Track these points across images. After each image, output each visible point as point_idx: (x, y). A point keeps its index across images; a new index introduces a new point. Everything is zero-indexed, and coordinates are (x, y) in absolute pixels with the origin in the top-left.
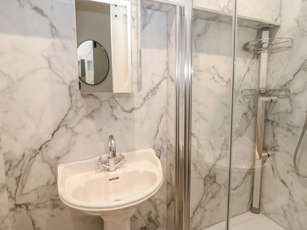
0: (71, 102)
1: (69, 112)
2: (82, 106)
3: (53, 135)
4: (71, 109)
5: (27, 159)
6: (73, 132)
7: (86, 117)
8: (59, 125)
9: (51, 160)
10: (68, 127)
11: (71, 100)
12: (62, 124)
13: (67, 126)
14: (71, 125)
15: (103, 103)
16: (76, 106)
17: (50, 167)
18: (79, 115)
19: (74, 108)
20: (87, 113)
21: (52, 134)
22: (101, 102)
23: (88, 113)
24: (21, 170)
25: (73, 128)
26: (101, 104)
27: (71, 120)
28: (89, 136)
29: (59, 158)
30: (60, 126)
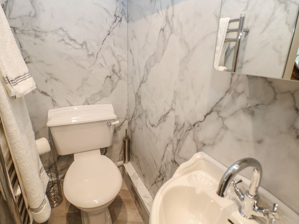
0: (231, 83)
1: (225, 95)
2: (243, 93)
3: (205, 117)
4: (228, 93)
5: (185, 129)
6: (223, 124)
7: (244, 111)
8: (213, 108)
9: (199, 142)
10: (220, 115)
11: (231, 80)
12: (215, 108)
13: (219, 113)
14: (223, 114)
15: (278, 97)
16: (235, 90)
17: (197, 148)
18: (235, 104)
19: (233, 91)
20: (247, 104)
21: (205, 115)
22: (275, 93)
23: (249, 105)
24: (181, 136)
25: (225, 118)
26: (275, 96)
27: (225, 107)
28: (240, 140)
29: (204, 145)
30: (213, 110)
